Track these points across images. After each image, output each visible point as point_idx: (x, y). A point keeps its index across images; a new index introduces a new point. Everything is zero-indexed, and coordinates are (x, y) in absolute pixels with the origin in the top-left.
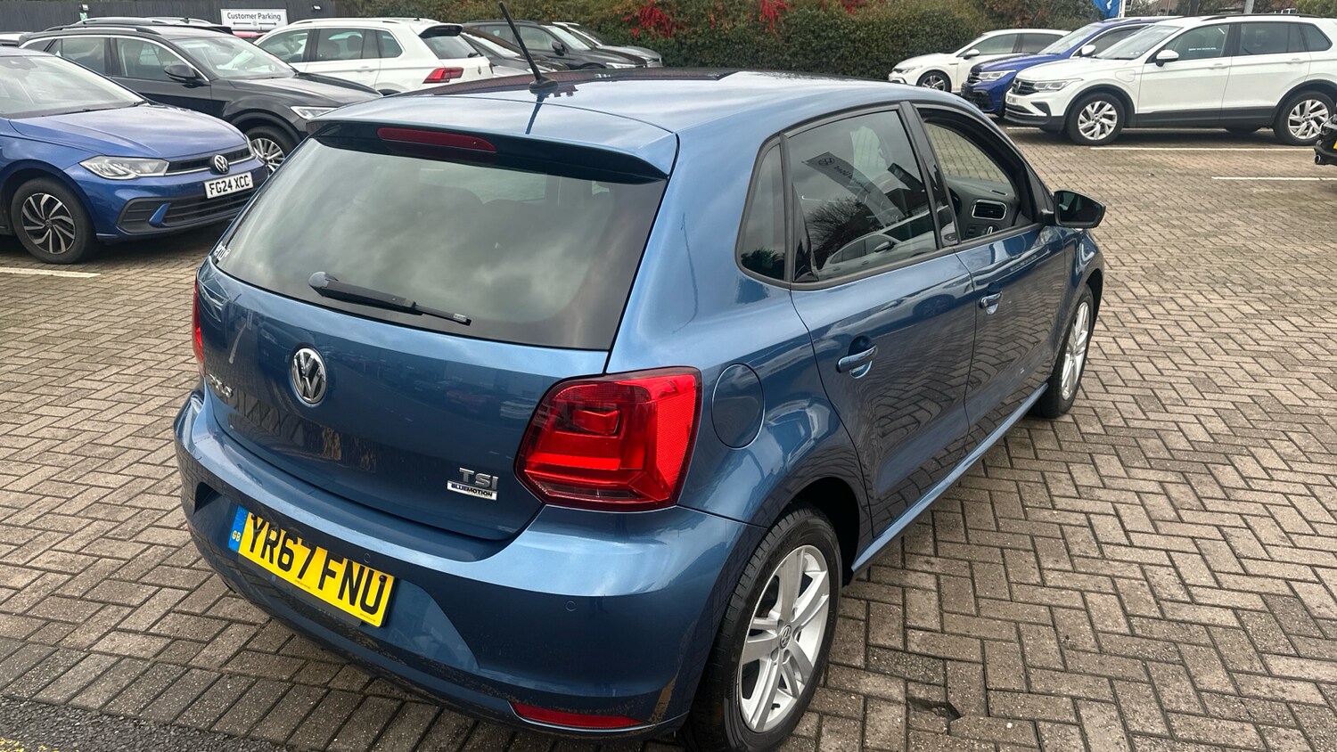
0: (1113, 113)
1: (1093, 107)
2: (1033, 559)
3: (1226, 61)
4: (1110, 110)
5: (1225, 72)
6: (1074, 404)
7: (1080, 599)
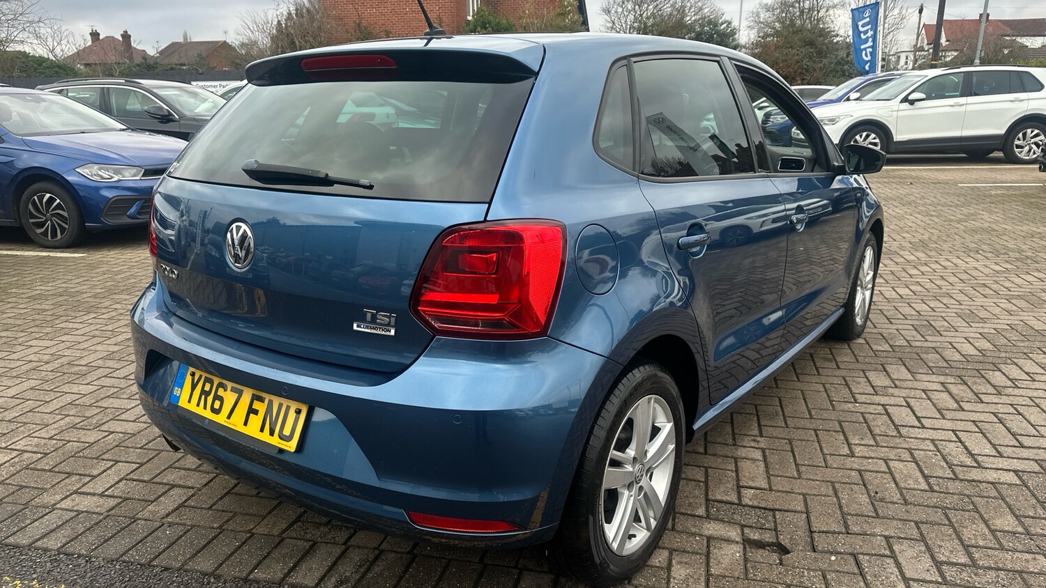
0: (877, 141)
1: (861, 136)
2: (842, 437)
3: (962, 100)
4: (874, 139)
5: (963, 109)
6: (865, 331)
7: (884, 465)
